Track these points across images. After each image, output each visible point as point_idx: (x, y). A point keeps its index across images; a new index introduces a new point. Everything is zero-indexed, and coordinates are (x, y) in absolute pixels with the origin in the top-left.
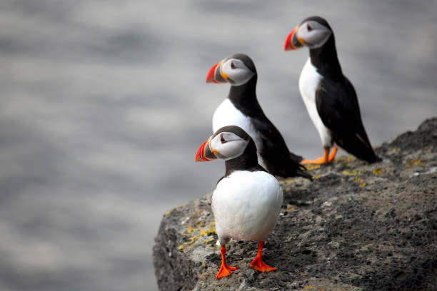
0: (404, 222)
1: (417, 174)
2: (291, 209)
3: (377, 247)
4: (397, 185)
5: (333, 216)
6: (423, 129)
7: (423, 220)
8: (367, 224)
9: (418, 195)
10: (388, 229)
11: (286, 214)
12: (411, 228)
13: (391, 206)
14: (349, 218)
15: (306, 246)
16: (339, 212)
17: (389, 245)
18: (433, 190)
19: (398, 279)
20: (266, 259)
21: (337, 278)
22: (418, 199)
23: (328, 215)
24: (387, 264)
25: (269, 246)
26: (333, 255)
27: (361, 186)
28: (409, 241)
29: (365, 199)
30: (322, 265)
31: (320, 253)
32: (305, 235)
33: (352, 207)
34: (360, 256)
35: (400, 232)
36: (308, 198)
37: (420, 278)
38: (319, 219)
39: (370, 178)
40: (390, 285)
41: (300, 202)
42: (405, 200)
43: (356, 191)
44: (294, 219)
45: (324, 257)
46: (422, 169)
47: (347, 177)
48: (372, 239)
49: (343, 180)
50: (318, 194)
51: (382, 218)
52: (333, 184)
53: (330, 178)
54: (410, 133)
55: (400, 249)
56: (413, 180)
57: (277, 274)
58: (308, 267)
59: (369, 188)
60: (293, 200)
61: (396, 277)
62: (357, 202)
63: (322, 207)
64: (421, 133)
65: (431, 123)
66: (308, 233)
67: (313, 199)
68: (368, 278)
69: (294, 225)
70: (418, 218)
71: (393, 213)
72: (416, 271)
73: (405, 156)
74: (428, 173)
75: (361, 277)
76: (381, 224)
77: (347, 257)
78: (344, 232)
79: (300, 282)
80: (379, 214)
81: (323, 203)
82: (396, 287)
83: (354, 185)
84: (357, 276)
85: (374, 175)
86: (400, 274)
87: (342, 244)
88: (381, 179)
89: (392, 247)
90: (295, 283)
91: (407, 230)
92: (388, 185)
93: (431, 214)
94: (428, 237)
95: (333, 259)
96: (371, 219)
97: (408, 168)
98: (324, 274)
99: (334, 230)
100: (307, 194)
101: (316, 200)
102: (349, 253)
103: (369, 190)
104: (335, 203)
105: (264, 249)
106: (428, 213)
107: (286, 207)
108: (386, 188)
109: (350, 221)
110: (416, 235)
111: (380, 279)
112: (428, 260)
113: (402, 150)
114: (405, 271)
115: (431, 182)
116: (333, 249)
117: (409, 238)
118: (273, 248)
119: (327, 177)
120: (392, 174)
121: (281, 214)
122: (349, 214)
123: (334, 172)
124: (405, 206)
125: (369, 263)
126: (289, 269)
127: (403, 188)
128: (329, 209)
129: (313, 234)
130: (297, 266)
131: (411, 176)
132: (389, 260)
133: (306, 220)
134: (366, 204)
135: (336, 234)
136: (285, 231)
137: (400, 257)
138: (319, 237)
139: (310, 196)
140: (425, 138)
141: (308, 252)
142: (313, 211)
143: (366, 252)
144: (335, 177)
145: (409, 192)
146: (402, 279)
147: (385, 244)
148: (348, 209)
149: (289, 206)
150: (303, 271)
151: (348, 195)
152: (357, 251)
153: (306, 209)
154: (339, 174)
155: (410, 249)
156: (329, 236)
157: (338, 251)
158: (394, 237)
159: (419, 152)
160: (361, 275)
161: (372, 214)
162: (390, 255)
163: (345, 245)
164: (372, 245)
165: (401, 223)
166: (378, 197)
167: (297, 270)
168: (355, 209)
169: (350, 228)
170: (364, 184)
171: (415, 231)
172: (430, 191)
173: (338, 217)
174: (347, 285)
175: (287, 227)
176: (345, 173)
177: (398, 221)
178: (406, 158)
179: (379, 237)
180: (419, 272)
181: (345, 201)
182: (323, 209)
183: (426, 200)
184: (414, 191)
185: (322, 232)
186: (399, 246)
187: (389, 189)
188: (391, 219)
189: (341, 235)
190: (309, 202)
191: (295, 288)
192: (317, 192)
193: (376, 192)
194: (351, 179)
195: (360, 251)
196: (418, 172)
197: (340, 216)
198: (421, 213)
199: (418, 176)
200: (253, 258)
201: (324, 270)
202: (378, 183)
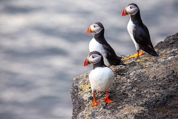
0: (159, 80)
1: (164, 60)
2: (119, 77)
3: (150, 91)
4: (156, 65)
5: (134, 79)
6: (166, 41)
7: (166, 79)
8: (146, 82)
9: (164, 70)
10: (153, 83)
11: (117, 79)
12: (162, 82)
13: (155, 74)
14: (139, 79)
15: (124, 91)
16: (136, 77)
17: (154, 90)
18: (169, 67)
19: (157, 103)
20: (110, 98)
21: (135, 104)
22: (164, 71)
23: (132, 79)
24: (153, 97)
25: (111, 92)
26: (134, 95)
27: (144, 66)
28: (161, 88)
29: (145, 72)
30: (130, 99)
31: (129, 94)
32: (123, 87)
33: (140, 75)
34: (144, 95)
35: (158, 84)
36: (125, 72)
37: (165, 102)
38: (129, 80)
39: (147, 62)
40: (155, 105)
41: (122, 74)
42: (159, 72)
43: (142, 68)
44: (120, 81)
45: (130, 96)
46: (166, 58)
47: (139, 62)
48: (148, 88)
49: (137, 63)
50: (128, 70)
51: (151, 79)
52: (134, 65)
53: (133, 63)
54: (162, 42)
55: (158, 91)
56: (162, 63)
57: (114, 104)
58: (125, 100)
59: (146, 67)
60: (119, 73)
61: (156, 102)
62: (142, 73)
63: (130, 75)
64: (166, 42)
65: (169, 38)
66: (125, 86)
67: (126, 72)
68: (146, 103)
69: (120, 83)
70: (164, 78)
71: (155, 77)
72: (164, 99)
73: (160, 52)
74: (168, 59)
75: (144, 103)
76: (151, 81)
77: (139, 95)
78: (138, 85)
79: (122, 106)
80: (150, 77)
81: (130, 74)
82: (157, 106)
83: (141, 66)
84: (142, 103)
85: (148, 61)
86: (158, 101)
87: (137, 90)
88: (151, 63)
89: (155, 91)
90: (120, 107)
91: (160, 83)
92: (154, 65)
93: (169, 77)
94: (168, 85)
95: (134, 96)
96: (147, 79)
97: (161, 57)
98: (131, 103)
99: (134, 84)
100: (124, 70)
101: (127, 73)
102: (139, 94)
103: (146, 68)
104: (134, 74)
105: (109, 94)
106: (168, 77)
107: (117, 76)
108: (153, 67)
109: (140, 81)
110: (164, 85)
111: (151, 103)
112: (168, 95)
113: (159, 50)
114: (160, 100)
115: (169, 63)
116: (134, 92)
117: (161, 86)
118: (112, 93)
119: (131, 62)
120: (155, 60)
121: (115, 79)
122: (139, 78)
123: (134, 61)
124: (159, 74)
125: (147, 97)
126: (118, 101)
127: (159, 67)
128: (132, 76)
129: (126, 87)
130: (121, 99)
131: (162, 61)
132: (154, 96)
133: (124, 81)
134: (145, 74)
135: (135, 86)
136: (117, 86)
137: (158, 94)
138: (129, 88)
139: (126, 71)
140: (167, 44)
141: (125, 94)
142: (126, 77)
143: (146, 93)
144: (134, 62)
145: (161, 68)
146: (159, 103)
147: (152, 89)
148: (139, 76)
149: (118, 76)
150: (123, 101)
151: (139, 70)
152: (142, 92)
153: (124, 77)
154: (136, 61)
155: (162, 91)
156: (132, 87)
157: (136, 93)
158: (156, 86)
159: (165, 50)
160: (144, 102)
161: (148, 78)
162: (154, 94)
163: (138, 90)
164: (148, 90)
165: (158, 81)
166: (150, 71)
167: (121, 101)
168: (142, 76)
169: (140, 83)
170: (145, 65)
171: (163, 83)
172: (168, 67)
173: (135, 79)
174: (139, 107)
175: (117, 84)
176: (138, 60)
177: (157, 80)
178: (160, 53)
179: (150, 86)
180: (165, 100)
181: (138, 73)
182: (130, 76)
183: (167, 71)
184: (163, 68)
185: (129, 86)
186: (157, 90)
187: (154, 67)
188: (155, 79)
189: (137, 86)
190: (125, 74)
191: (120, 109)
192: (128, 69)
193: (149, 68)
194: (140, 63)
195: (144, 93)
196: (164, 59)
197: (136, 79)
198: (165, 76)
199: (164, 61)
200: (105, 98)
201: (131, 101)
202: (150, 64)
